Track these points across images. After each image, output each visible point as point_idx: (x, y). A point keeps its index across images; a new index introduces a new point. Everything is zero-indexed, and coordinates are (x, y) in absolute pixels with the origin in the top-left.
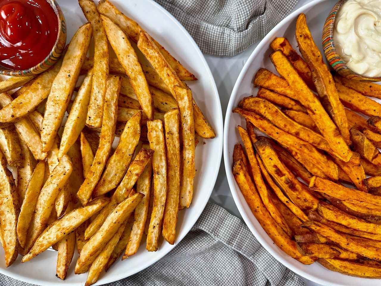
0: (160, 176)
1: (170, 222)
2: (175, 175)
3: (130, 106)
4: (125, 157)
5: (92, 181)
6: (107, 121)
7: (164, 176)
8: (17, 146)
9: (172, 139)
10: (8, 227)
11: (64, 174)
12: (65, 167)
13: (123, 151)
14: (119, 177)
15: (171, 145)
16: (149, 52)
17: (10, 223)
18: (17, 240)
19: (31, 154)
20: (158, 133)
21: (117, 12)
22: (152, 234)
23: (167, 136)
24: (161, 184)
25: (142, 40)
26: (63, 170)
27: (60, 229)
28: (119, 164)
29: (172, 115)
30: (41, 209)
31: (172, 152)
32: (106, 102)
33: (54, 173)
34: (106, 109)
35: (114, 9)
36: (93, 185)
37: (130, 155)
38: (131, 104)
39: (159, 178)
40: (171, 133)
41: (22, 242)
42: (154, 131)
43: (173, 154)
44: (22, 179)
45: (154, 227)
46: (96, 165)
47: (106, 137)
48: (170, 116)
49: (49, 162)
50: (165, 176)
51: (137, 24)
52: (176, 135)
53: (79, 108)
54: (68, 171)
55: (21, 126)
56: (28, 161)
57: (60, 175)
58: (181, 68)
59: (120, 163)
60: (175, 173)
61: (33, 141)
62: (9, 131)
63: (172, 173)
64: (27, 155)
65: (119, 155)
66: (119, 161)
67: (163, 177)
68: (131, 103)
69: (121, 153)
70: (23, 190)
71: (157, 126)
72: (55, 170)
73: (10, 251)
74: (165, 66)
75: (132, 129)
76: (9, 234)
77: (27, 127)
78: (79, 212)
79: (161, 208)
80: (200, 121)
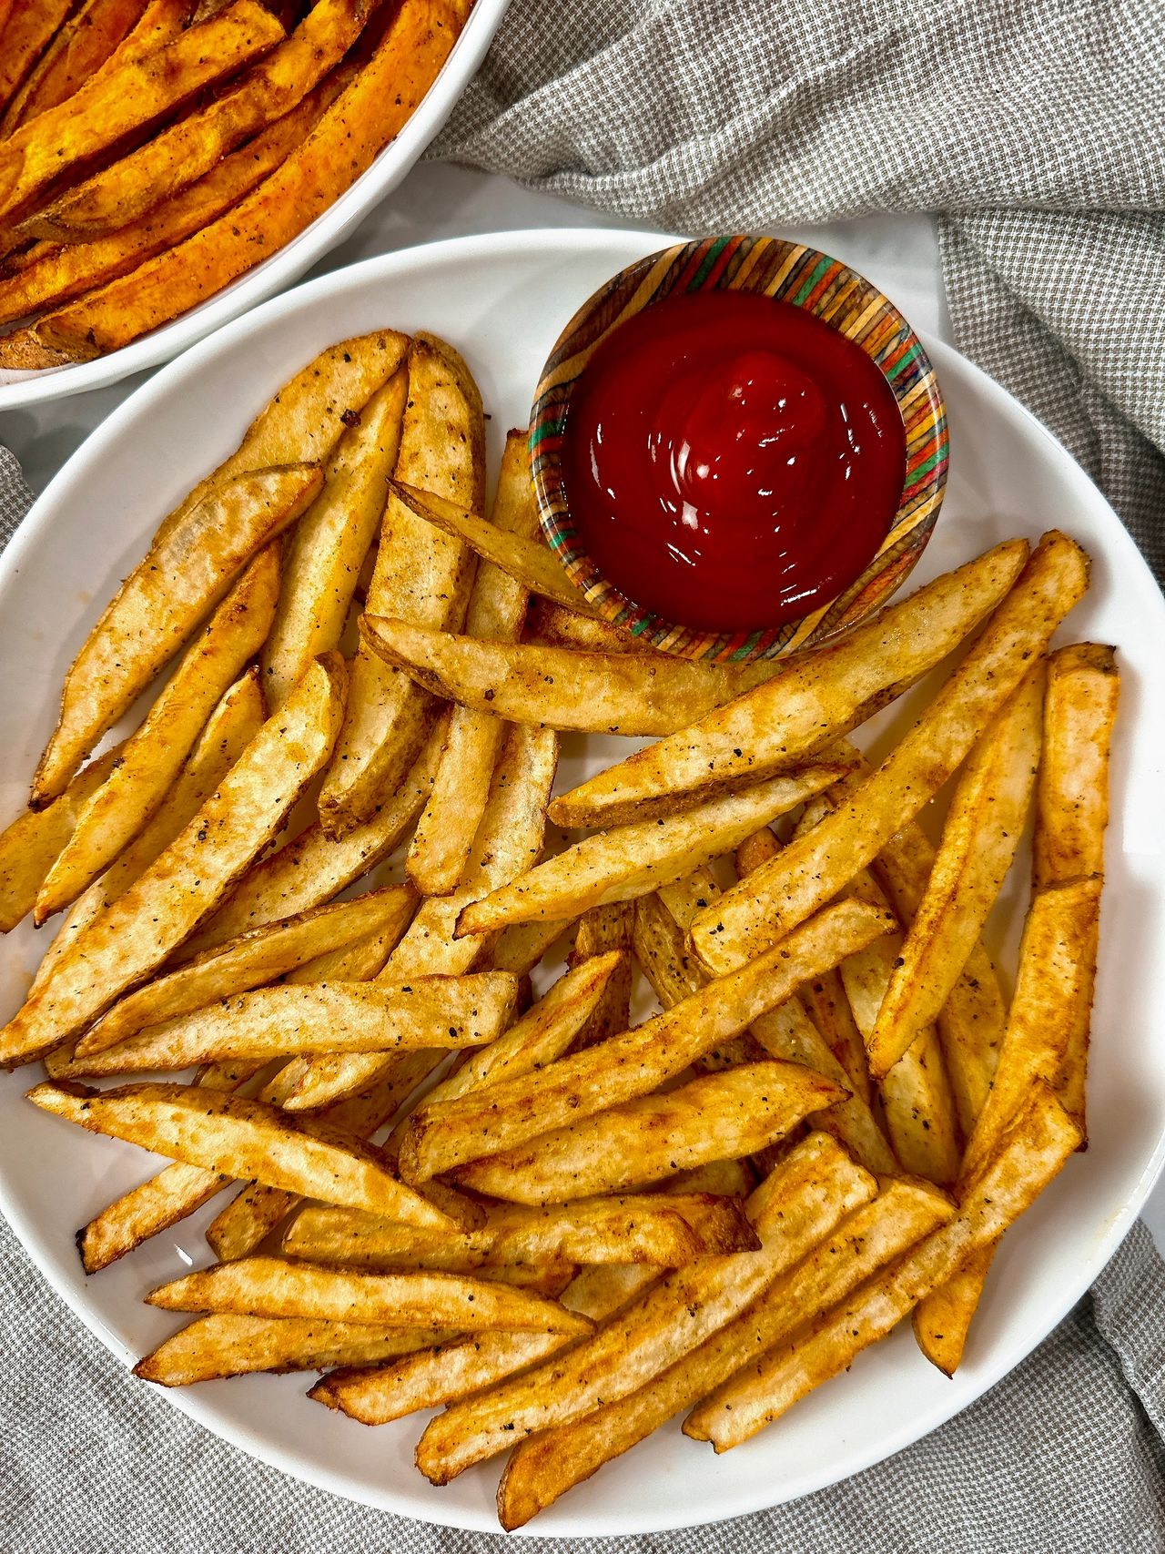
0: (690, 1322)
1: (565, 1460)
2: (729, 1355)
3: (818, 1013)
4: (654, 1156)
5: (504, 1133)
6: (725, 1008)
7: (701, 1332)
8: (394, 775)
9: (843, 1264)
10: (106, 958)
11: (453, 1033)
12: (475, 1013)
13: (670, 1138)
14: (576, 1189)
15: (820, 1275)
16: (1055, 958)
17: (124, 957)
18: (88, 1024)
19: (408, 831)
20: (825, 1207)
21: (1102, 738)
22: (483, 1435)
23: (838, 1240)
24: (667, 1344)
26: (458, 1012)
27: (255, 1150)
28: (618, 1157)
29: (921, 1204)
30: (263, 1025)
31: (797, 1293)
32: (785, 955)
33: (427, 989)
34: (760, 974)
35: (1104, 719)
36: (491, 1145)
37: (673, 1165)
38: (827, 1011)
39: (682, 1326)
40: (858, 1245)
41: (94, 1041)
42: (824, 1191)
43: (794, 1300)
44: (296, 862)
45: (511, 1427)
46: (564, 1098)
47: (671, 1054)
48: (916, 1204)
50: (703, 1334)
51: (1105, 825)
52: (866, 1264)
54: (473, 1037)
55: (471, 733)
56: (374, 839)
57: (437, 1017)
59: (625, 1158)
60: (735, 1350)
61: (457, 807)
62: (425, 710)
63: (728, 1343)
64: (392, 823)
65: (648, 1135)
66: (628, 1151)
67: (695, 1333)
68: (831, 1005)
69: (661, 1134)
70: (262, 900)
71: (846, 1189)
72: (436, 983)
73: (32, 1032)
74: (1055, 1047)
75: (771, 1112)
76: (85, 983)
77: (483, 755)
78: (368, 1178)
79: (590, 1399)
80: (968, 1292)
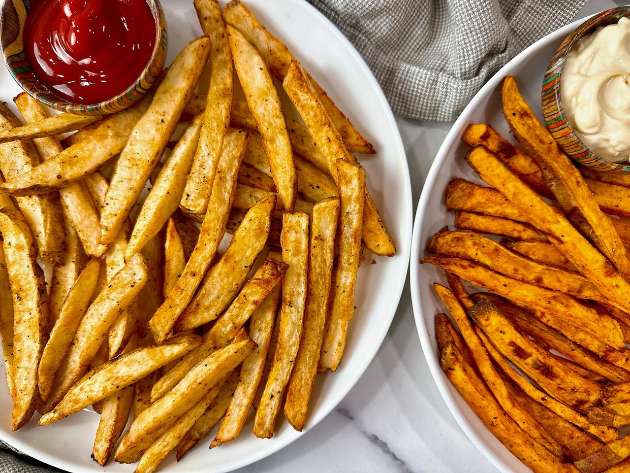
0: (293, 309)
1: (299, 391)
2: (319, 311)
3: (256, 184)
4: (237, 270)
5: (178, 303)
6: (216, 205)
7: (300, 310)
8: (59, 228)
9: (322, 249)
10: (24, 363)
11: (132, 286)
12: (135, 274)
13: (236, 260)
14: (223, 301)
15: (319, 258)
16: (302, 98)
17: (30, 357)
18: (37, 386)
19: (80, 244)
20: (298, 236)
21: (256, 24)
22: (267, 407)
23: (313, 242)
24: (293, 323)
25: (292, 75)
26: (130, 279)
27: (111, 378)
28: (225, 280)
29: (326, 207)
30: (85, 339)
31: (318, 271)
32: (219, 172)
33: (116, 281)
34: (218, 185)
35: (250, 18)
36: (178, 311)
37: (246, 267)
38: (258, 181)
39: (292, 313)
40: (320, 238)
41: (44, 390)
42: (293, 231)
43: (320, 274)
44: (58, 283)
45: (272, 396)
46: (189, 276)
47: (212, 232)
48: (324, 209)
49: (108, 261)
50: (301, 310)
51: (286, 49)
52: (330, 243)
53: (172, 178)
54: (139, 281)
55: (70, 195)
56: (73, 255)
57: (124, 286)
58: (350, 130)
59: (228, 278)
60: (319, 307)
61: (87, 222)
62: (50, 201)
63: (313, 306)
64: (74, 246)
65: (228, 264)
66: (227, 275)
67: (298, 312)
68: (259, 178)
69: (232, 261)
70: (59, 304)
71: (298, 223)
72: (117, 277)
73: (22, 403)
74: (325, 124)
75: (257, 222)
76: (25, 374)
77: (79, 199)
78: (148, 353)
79: (287, 364)
80: (374, 224)
